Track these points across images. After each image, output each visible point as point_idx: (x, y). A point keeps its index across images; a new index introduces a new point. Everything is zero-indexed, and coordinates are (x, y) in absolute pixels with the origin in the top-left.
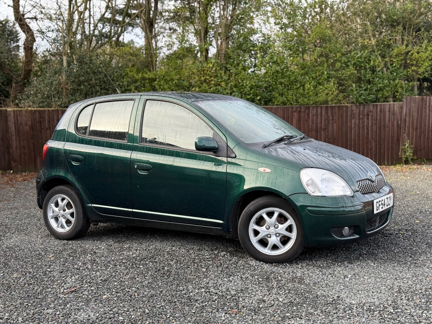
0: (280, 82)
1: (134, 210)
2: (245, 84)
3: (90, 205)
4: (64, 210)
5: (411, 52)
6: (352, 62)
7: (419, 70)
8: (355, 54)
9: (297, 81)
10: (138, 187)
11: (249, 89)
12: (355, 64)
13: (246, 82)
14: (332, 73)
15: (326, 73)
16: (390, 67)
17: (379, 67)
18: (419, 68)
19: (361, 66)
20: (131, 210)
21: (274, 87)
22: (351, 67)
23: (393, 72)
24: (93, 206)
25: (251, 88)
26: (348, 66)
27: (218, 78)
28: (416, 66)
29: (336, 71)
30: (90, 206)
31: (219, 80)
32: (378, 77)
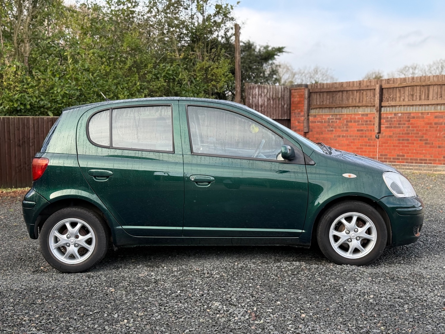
0: (93, 91)
1: (185, 228)
2: (56, 92)
3: (120, 227)
4: (77, 237)
5: (212, 67)
6: (163, 75)
7: (218, 85)
8: (163, 66)
9: (110, 90)
10: (195, 201)
11: (61, 98)
12: (165, 76)
13: (57, 90)
14: (144, 84)
15: (138, 84)
16: (194, 81)
17: (184, 81)
18: (217, 83)
19: (170, 79)
20: (181, 228)
21: (86, 96)
22: (162, 79)
23: (196, 86)
24: (124, 229)
25: (63, 97)
26: (158, 78)
27: (23, 84)
28: (215, 81)
29: (148, 82)
30: (121, 229)
31: (25, 87)
32: (185, 90)
